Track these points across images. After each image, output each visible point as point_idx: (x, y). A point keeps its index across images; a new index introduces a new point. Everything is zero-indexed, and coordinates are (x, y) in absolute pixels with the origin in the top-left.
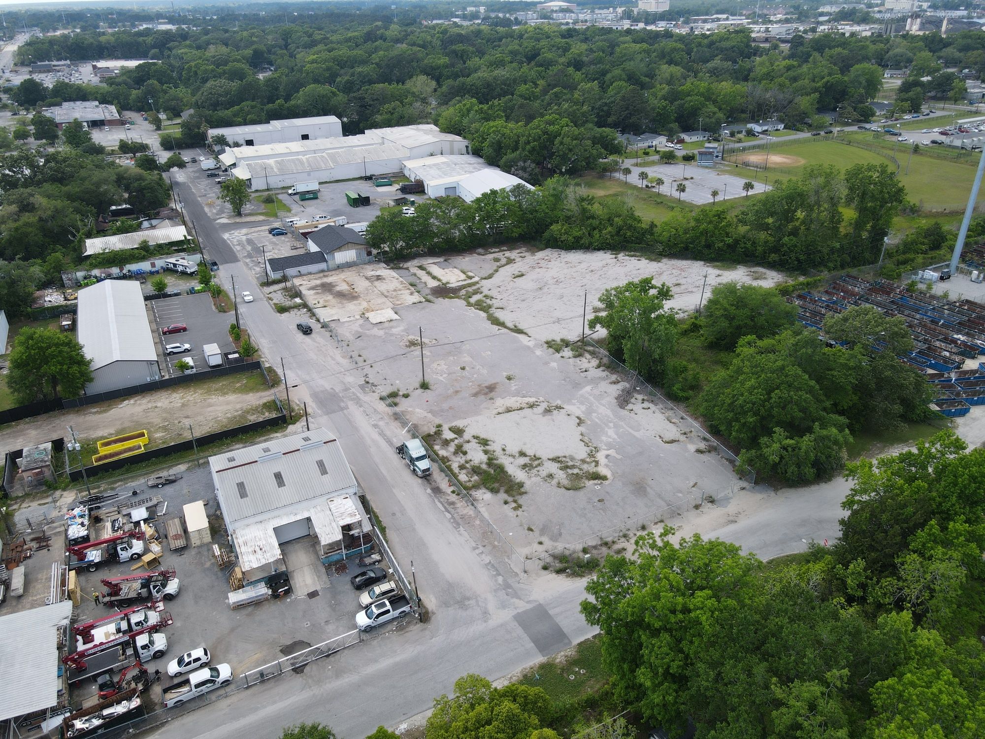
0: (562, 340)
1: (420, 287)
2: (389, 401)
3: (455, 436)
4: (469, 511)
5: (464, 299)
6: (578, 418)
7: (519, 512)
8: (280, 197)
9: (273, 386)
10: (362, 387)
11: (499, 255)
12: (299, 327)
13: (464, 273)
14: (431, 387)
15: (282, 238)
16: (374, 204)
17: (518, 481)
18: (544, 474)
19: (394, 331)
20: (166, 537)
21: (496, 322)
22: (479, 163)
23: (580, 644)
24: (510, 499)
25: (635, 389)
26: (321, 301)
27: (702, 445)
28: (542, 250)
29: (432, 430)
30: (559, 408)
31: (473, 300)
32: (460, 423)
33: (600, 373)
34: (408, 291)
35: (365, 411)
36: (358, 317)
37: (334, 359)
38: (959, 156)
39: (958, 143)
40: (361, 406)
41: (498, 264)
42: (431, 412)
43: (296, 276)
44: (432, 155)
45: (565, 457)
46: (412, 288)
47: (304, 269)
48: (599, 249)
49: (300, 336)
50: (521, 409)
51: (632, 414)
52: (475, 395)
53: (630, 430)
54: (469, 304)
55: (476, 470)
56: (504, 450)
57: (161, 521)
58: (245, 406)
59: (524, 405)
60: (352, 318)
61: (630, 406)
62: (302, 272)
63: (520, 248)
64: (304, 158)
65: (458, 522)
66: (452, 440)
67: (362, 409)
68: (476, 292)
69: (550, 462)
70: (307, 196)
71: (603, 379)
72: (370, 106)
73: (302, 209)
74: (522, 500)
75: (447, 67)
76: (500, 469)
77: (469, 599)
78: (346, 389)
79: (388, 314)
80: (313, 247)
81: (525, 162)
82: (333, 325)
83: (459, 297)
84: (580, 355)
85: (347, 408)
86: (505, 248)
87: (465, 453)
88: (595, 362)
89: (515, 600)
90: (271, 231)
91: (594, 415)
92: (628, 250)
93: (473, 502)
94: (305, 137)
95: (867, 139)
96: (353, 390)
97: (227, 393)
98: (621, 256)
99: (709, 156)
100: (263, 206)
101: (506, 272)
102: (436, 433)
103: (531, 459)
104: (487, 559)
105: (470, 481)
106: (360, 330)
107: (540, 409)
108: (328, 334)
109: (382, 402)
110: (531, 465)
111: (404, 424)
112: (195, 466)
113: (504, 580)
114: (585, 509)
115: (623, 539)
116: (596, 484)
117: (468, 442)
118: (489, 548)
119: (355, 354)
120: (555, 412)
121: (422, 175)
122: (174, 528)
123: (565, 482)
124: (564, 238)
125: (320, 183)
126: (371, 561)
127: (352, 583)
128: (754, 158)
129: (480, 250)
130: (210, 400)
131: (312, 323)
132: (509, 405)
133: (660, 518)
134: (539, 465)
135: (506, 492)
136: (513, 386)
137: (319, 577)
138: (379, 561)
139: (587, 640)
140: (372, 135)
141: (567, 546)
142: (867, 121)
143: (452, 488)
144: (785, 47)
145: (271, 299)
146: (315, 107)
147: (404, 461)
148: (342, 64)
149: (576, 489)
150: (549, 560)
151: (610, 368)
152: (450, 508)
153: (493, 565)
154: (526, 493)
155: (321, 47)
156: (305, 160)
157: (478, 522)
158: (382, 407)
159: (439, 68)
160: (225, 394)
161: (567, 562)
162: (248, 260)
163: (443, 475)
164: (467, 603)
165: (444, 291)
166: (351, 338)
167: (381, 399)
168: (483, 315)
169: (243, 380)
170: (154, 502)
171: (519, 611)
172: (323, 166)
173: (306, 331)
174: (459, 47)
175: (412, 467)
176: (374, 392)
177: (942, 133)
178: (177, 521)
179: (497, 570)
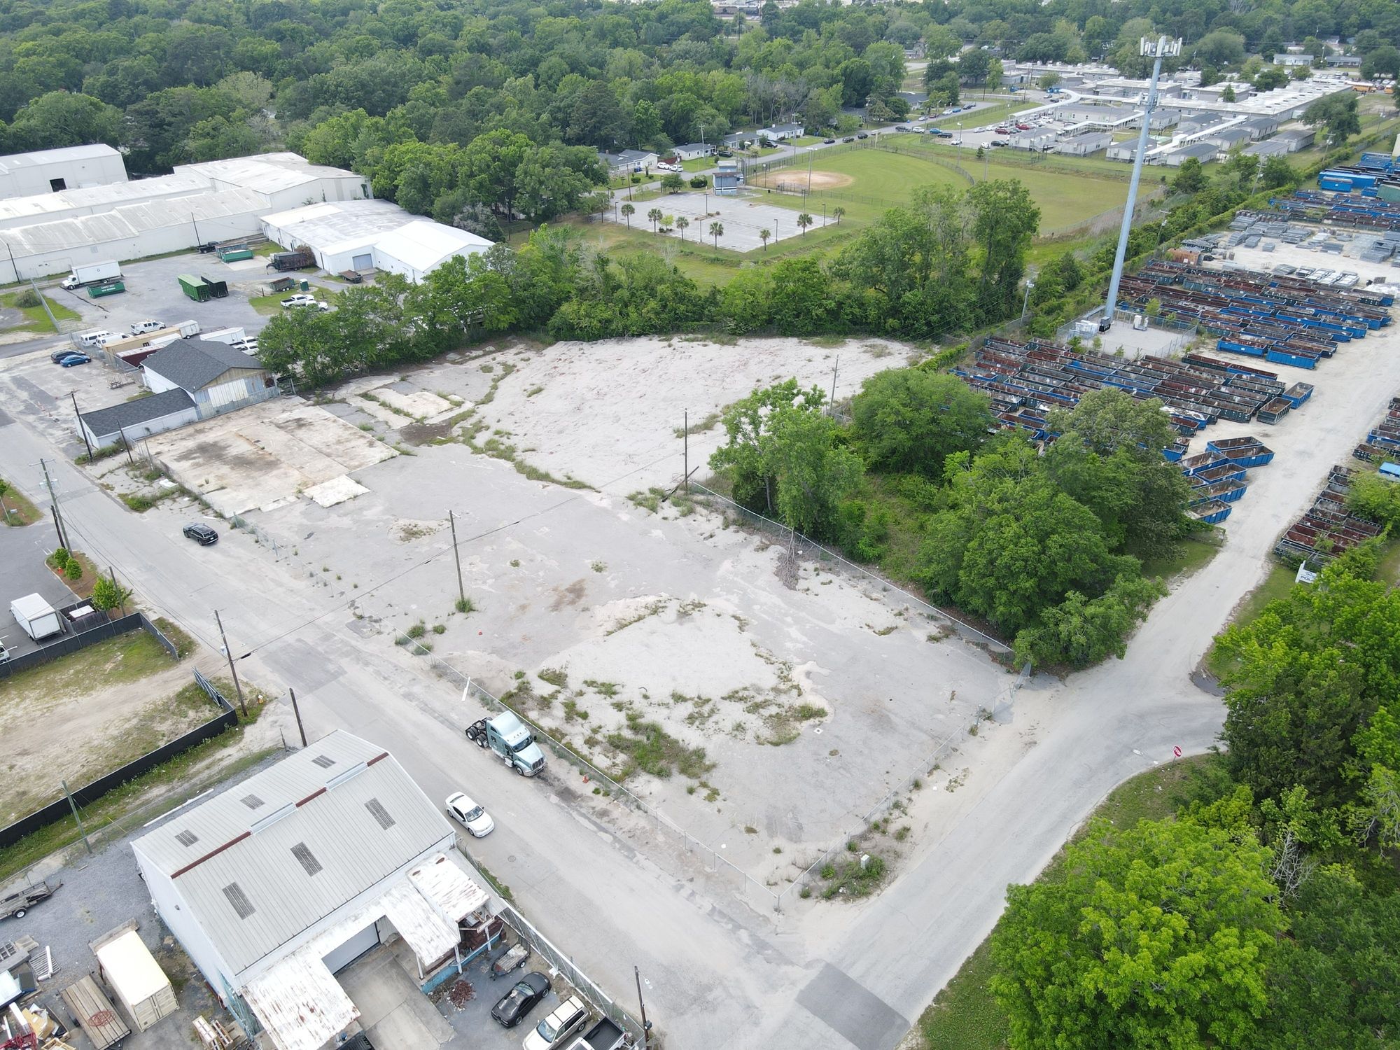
0: (653, 491)
1: (380, 429)
2: (416, 643)
3: (556, 688)
4: (636, 820)
5: (464, 442)
6: (737, 618)
7: (719, 803)
8: (50, 293)
9: (181, 656)
10: (353, 627)
11: (487, 361)
12: (190, 533)
13: (444, 397)
14: (475, 606)
15: (84, 369)
16: (234, 293)
17: (692, 747)
18: (728, 725)
19: (369, 514)
20: (77, 1024)
21: (534, 474)
22: (393, 213)
23: (922, 1020)
24: (694, 783)
25: (796, 554)
26: (211, 479)
27: (933, 629)
28: (551, 345)
29: (513, 686)
30: (698, 606)
31: (481, 439)
32: (553, 663)
33: (733, 536)
34: (363, 441)
35: (378, 673)
36: (292, 499)
37: (281, 585)
38: (1034, 161)
39: (1025, 143)
40: (367, 664)
41: (491, 375)
42: (494, 651)
43: (144, 439)
44: (310, 203)
45: (745, 689)
46: (368, 435)
47: (155, 424)
48: (639, 335)
49: (195, 548)
50: (640, 618)
51: (811, 597)
52: (557, 607)
53: (822, 624)
54: (477, 451)
55: (616, 744)
56: (646, 697)
57: (51, 991)
58: (141, 706)
59: (643, 612)
60: (282, 503)
61: (802, 584)
62: (153, 430)
63: (515, 345)
64: (78, 222)
65: (629, 845)
66: (553, 696)
67: (370, 669)
68: (479, 427)
69: (727, 702)
70: (104, 289)
71: (745, 544)
72: (170, 124)
73: (105, 313)
74: (714, 779)
75: (279, 56)
76: (654, 731)
77: (709, 988)
78: (327, 637)
79: (342, 487)
80: (158, 383)
81: (473, 206)
82: (250, 520)
83: (453, 440)
84: (691, 511)
85: (343, 673)
86: (491, 348)
87: (585, 716)
88: (717, 520)
89: (785, 969)
90: (58, 359)
91: (756, 607)
92: (683, 332)
93: (638, 804)
94: (58, 185)
95: (914, 143)
96: (339, 636)
97: (92, 688)
98: (675, 340)
99: (731, 180)
100: (21, 314)
101: (511, 388)
102: (520, 689)
103: (696, 705)
104: (707, 903)
105: (615, 765)
106: (305, 522)
107: (671, 613)
108: (250, 539)
109: (401, 649)
110: (701, 715)
111: (458, 682)
112: (81, 853)
113: (752, 936)
114: (816, 773)
115: (896, 813)
116: (814, 726)
117: (581, 694)
118: (700, 881)
119: (316, 568)
120: (696, 614)
121: (304, 237)
122: (87, 1002)
123: (766, 733)
124: (585, 323)
125: (121, 263)
126: (513, 963)
127: (497, 1018)
128: (787, 178)
129: (452, 356)
130: (61, 708)
131: (207, 522)
132: (619, 616)
133: (933, 763)
134: (712, 712)
135: (683, 771)
136: (611, 580)
137: (427, 1024)
138: (525, 959)
139: (929, 1010)
140: (186, 175)
141: (822, 845)
142: (903, 120)
143: (592, 786)
144: (754, 21)
145: (108, 487)
146: (63, 130)
147: (487, 752)
148: (84, 55)
149: (789, 741)
150: (803, 877)
151: (743, 524)
152: (603, 822)
153: (720, 912)
154: (714, 766)
155: (35, 27)
156: (80, 225)
157: (661, 838)
158: (404, 656)
159: (265, 59)
160: (88, 690)
161: (836, 875)
162: (31, 418)
163: (565, 763)
164: (710, 997)
165: (422, 434)
166: (297, 539)
167: (400, 643)
168: (508, 465)
169: (115, 656)
170: (21, 953)
171: (802, 986)
172: (118, 233)
173: (207, 539)
174: (285, 24)
175: (509, 762)
176: (379, 633)
177: (999, 132)
178: (86, 982)
179: (731, 920)
